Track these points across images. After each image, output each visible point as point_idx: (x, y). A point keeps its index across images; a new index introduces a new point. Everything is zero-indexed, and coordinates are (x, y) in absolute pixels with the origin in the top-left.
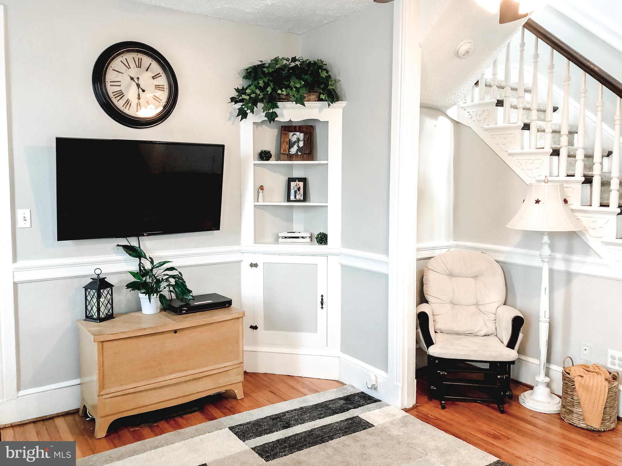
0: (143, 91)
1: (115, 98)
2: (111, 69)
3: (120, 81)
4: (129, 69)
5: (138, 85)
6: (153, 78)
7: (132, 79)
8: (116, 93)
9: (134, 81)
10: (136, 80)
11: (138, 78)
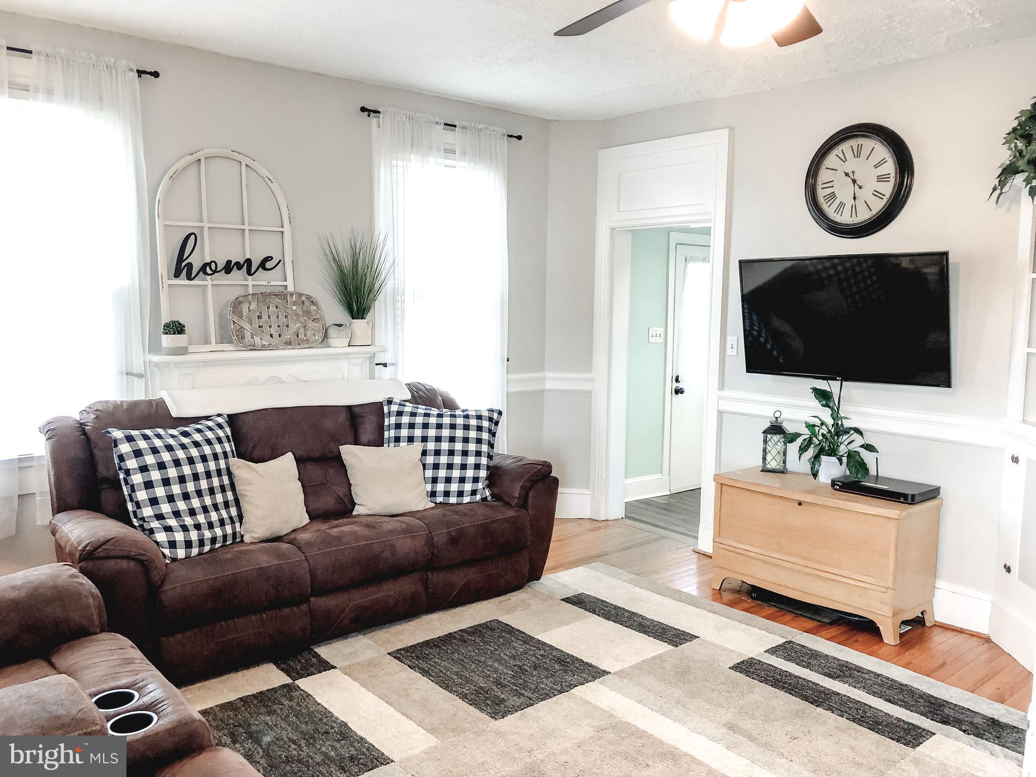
0: (860, 187)
1: (826, 203)
2: (825, 167)
3: (833, 181)
4: (844, 162)
5: (854, 181)
6: (876, 166)
7: (847, 174)
8: (828, 197)
9: (849, 177)
10: (851, 175)
11: (853, 172)
